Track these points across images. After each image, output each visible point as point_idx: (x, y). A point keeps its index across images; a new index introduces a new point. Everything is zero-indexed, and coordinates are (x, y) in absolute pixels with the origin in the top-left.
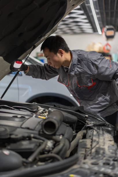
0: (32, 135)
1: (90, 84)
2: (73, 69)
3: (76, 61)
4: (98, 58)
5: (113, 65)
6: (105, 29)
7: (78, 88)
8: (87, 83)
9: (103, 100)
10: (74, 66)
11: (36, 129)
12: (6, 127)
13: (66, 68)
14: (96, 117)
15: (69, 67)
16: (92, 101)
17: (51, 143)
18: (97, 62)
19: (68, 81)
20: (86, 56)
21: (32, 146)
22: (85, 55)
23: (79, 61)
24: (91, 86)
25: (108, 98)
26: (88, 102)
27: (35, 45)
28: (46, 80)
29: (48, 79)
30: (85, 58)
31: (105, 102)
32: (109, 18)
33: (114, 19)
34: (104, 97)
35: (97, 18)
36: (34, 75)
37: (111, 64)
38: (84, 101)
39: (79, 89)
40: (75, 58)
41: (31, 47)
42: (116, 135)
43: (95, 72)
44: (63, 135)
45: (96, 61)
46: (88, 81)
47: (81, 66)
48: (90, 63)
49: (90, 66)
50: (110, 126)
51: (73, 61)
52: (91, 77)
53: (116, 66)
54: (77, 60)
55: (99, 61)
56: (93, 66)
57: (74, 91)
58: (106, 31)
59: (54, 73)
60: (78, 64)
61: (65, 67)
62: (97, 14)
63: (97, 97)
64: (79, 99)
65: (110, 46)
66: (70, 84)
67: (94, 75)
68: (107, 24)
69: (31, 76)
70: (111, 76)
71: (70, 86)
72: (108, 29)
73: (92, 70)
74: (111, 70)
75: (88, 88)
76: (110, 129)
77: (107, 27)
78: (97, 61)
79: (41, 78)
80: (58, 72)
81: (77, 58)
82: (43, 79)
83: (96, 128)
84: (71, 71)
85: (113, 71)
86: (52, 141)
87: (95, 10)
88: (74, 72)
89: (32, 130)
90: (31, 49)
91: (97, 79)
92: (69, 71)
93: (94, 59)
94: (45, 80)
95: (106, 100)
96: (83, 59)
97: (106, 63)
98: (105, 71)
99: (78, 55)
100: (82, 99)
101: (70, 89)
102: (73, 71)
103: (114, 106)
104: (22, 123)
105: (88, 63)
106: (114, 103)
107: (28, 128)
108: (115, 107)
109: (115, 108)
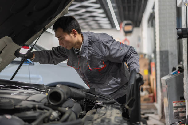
0: (37, 106)
1: (101, 66)
2: (84, 51)
3: (87, 43)
4: (109, 40)
5: (123, 47)
6: (123, 24)
7: (89, 70)
8: (99, 65)
9: (114, 82)
10: (85, 48)
11: (42, 102)
12: (10, 99)
13: (77, 51)
14: (107, 99)
15: (80, 49)
16: (103, 85)
17: (56, 113)
18: (109, 44)
19: (79, 63)
20: (97, 38)
21: (36, 114)
22: (95, 36)
23: (90, 43)
24: (102, 68)
25: (119, 80)
26: (98, 85)
27: (46, 27)
28: (55, 64)
29: (57, 63)
30: (96, 39)
31: (116, 84)
32: (127, 13)
33: (131, 13)
34: (115, 80)
35: (115, 12)
36: (42, 61)
37: (122, 46)
38: (95, 84)
39: (89, 72)
40: (87, 40)
41: (41, 30)
42: (125, 112)
43: (107, 53)
44: (70, 108)
45: (107, 42)
46: (99, 63)
47: (92, 48)
48: (102, 45)
49: (101, 48)
50: (120, 105)
51: (84, 43)
52: (102, 59)
53: (126, 48)
54: (88, 41)
55: (111, 43)
56: (104, 47)
57: (85, 74)
58: (124, 26)
59: (63, 56)
60: (89, 46)
61: (75, 49)
62: (114, 8)
63: (107, 80)
64: (89, 83)
65: (129, 42)
66: (80, 67)
67: (105, 57)
68: (125, 19)
69: (38, 63)
70: (122, 58)
71: (80, 69)
72: (126, 24)
73: (104, 52)
74: (122, 52)
75: (99, 70)
76: (119, 107)
77: (125, 22)
78: (109, 42)
79: (49, 63)
80: (67, 55)
81: (88, 40)
82: (51, 64)
83: (105, 106)
84: (82, 54)
85: (123, 53)
86: (57, 111)
87: (112, 4)
88: (86, 54)
89: (37, 102)
90: (41, 31)
91: (108, 61)
92: (80, 53)
93: (105, 40)
94: (53, 65)
95: (116, 82)
96: (94, 41)
97: (117, 45)
98: (116, 53)
99: (89, 37)
100: (92, 83)
101: (81, 72)
102: (84, 53)
103: (124, 87)
104: (27, 97)
105: (100, 45)
106: (124, 85)
107: (34, 101)
108: (126, 88)
109: (125, 90)
